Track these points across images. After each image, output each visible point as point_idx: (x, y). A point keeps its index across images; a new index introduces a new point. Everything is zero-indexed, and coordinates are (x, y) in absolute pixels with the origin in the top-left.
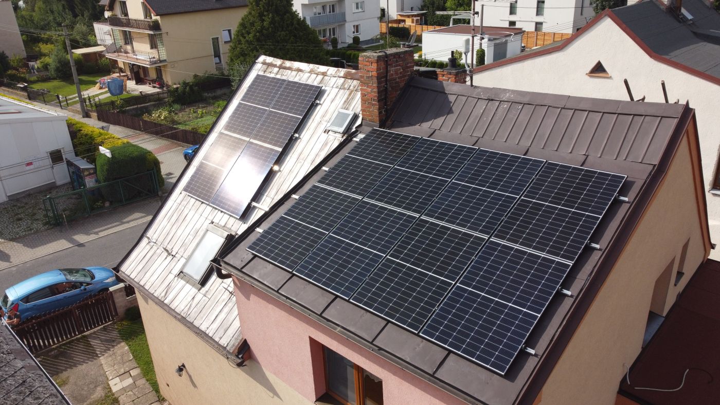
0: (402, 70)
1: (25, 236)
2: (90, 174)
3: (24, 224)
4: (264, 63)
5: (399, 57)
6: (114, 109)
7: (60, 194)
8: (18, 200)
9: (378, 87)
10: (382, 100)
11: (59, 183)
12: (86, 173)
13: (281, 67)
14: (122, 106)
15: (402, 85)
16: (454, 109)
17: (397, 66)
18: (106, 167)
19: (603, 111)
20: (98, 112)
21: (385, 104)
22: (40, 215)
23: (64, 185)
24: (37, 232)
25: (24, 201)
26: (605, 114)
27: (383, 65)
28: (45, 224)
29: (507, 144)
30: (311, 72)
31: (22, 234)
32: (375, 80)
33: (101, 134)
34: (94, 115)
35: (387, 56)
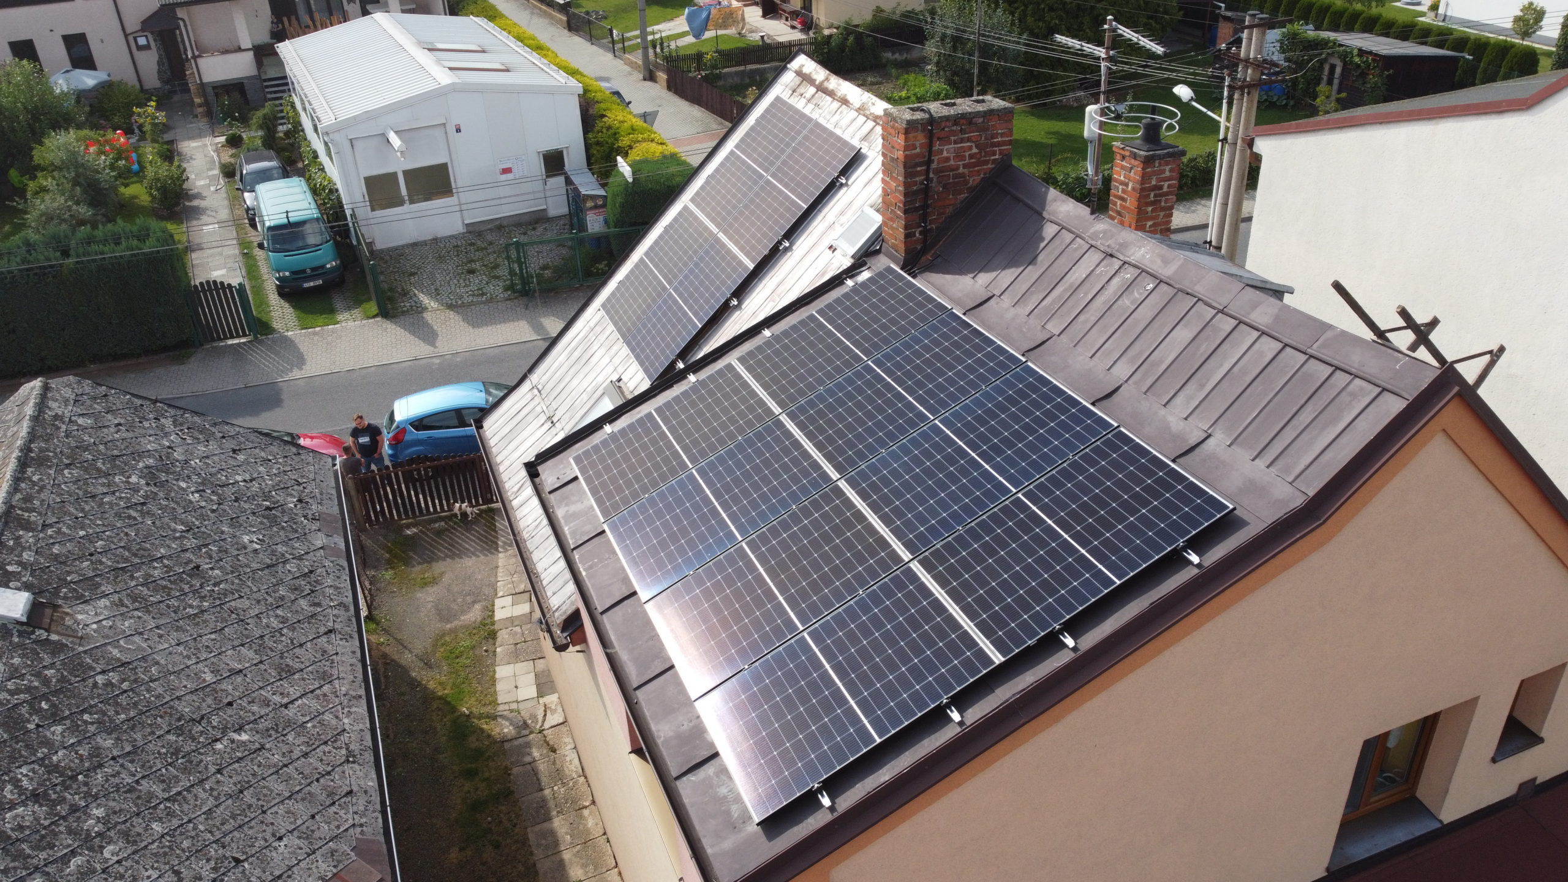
0: (975, 150)
1: (471, 304)
2: (596, 207)
3: (475, 281)
4: (799, 73)
5: (970, 123)
6: (698, 69)
7: (549, 236)
8: (480, 234)
9: (906, 185)
10: (916, 209)
11: (553, 212)
12: (589, 204)
13: (821, 89)
14: (714, 67)
15: (974, 181)
16: (1040, 258)
17: (962, 141)
18: (619, 200)
19: (1286, 340)
20: (669, 72)
21: (924, 218)
22: (503, 272)
23: (560, 217)
24: (490, 301)
25: (489, 237)
26: (1288, 349)
27: (921, 139)
28: (506, 289)
29: (1092, 363)
30: (861, 110)
31: (468, 299)
32: (901, 169)
33: (633, 129)
34: (662, 76)
35: (932, 120)
